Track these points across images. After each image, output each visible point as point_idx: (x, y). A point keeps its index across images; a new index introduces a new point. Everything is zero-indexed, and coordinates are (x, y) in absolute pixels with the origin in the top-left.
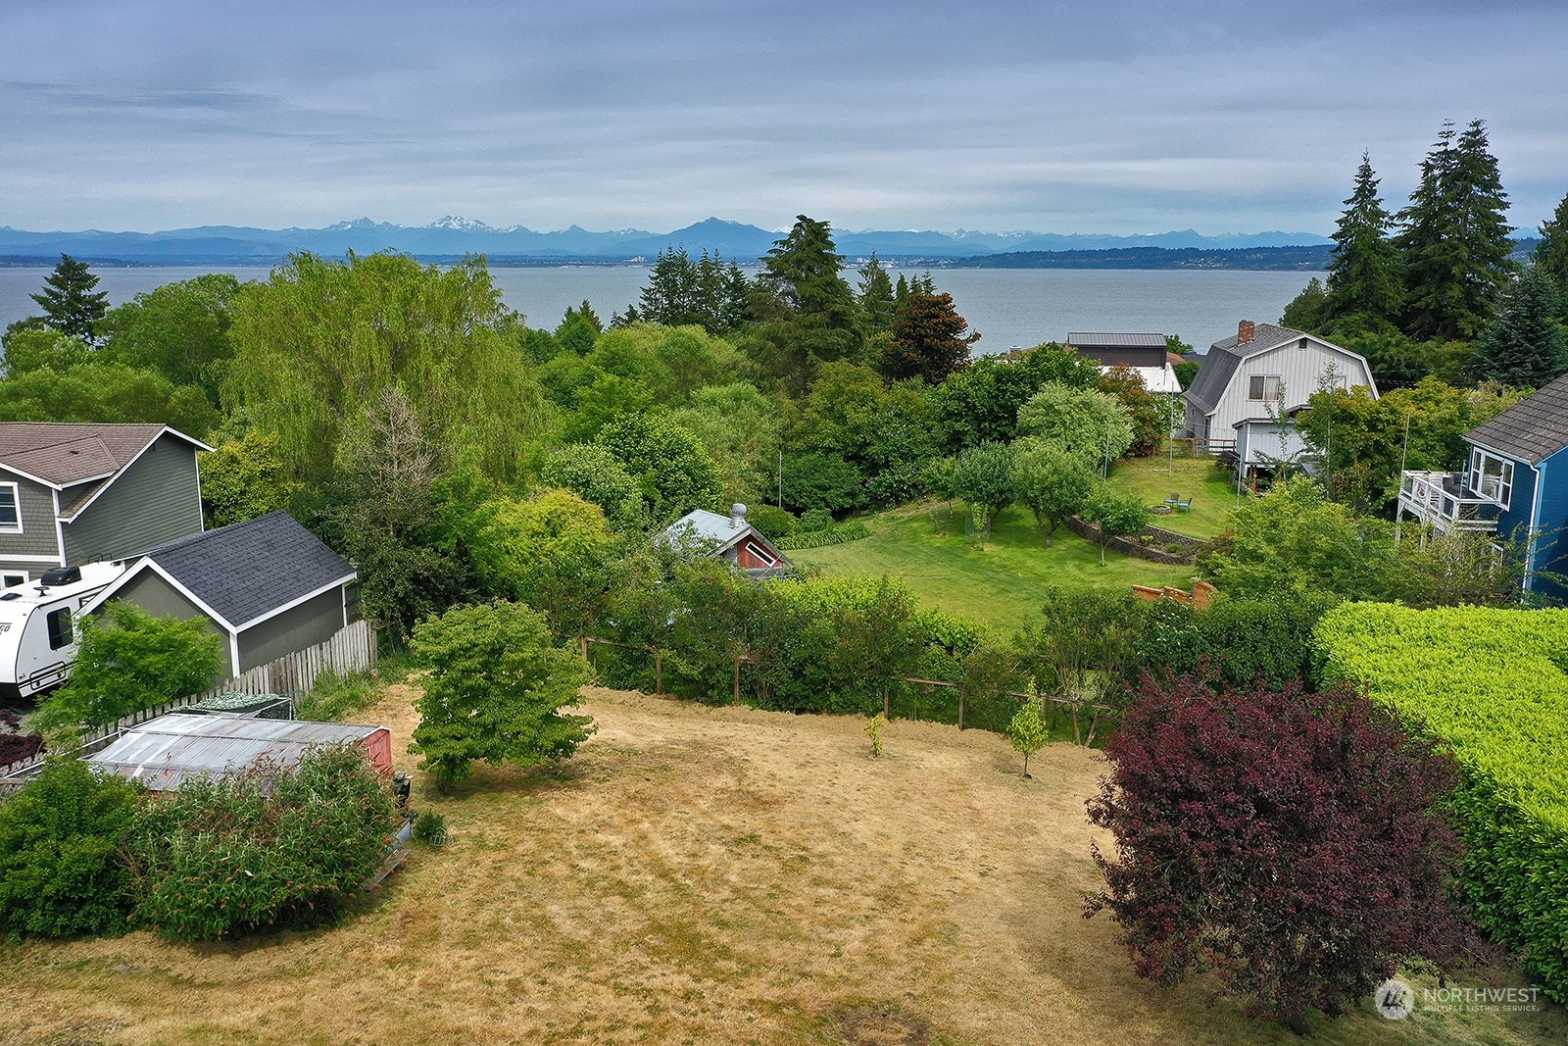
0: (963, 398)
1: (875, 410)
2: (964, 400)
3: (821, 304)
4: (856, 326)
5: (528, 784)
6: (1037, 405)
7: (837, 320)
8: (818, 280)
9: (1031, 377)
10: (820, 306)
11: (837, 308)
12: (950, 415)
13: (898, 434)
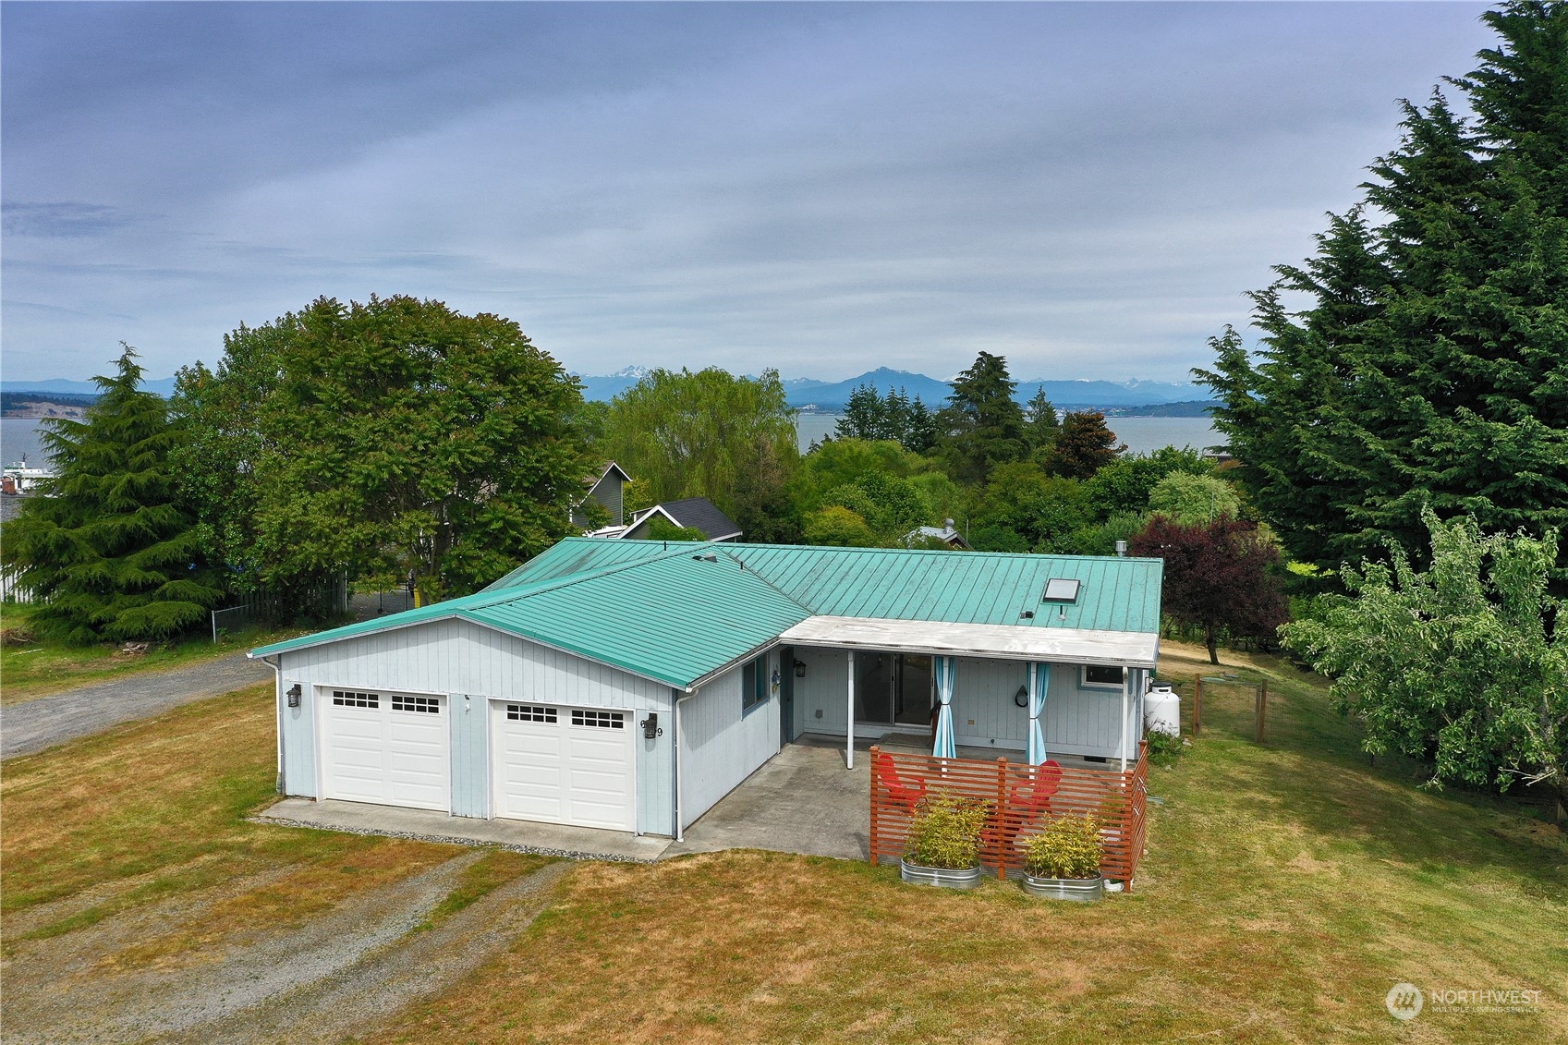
0: (1108, 484)
1: (1039, 495)
2: (1109, 487)
3: (998, 419)
4: (1025, 437)
6: (1164, 488)
7: (1010, 432)
8: (995, 402)
9: (1161, 469)
10: (997, 422)
11: (1009, 422)
12: (1098, 498)
13: (1058, 511)
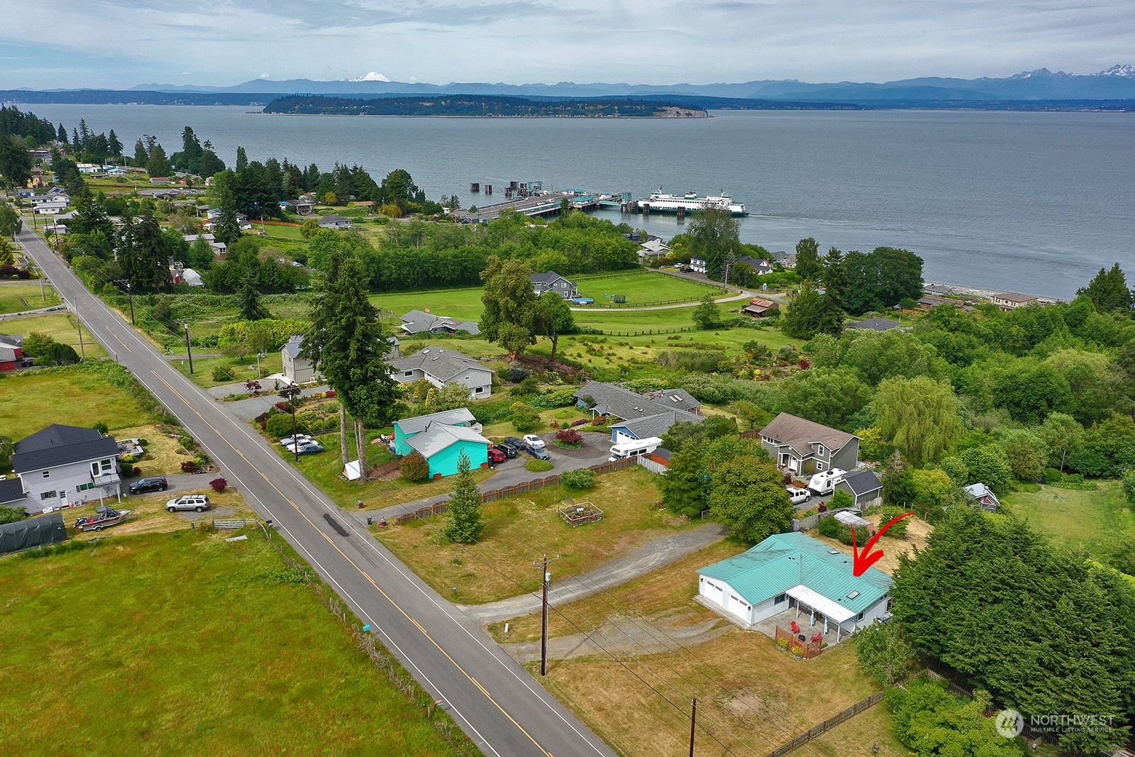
5: (897, 538)
